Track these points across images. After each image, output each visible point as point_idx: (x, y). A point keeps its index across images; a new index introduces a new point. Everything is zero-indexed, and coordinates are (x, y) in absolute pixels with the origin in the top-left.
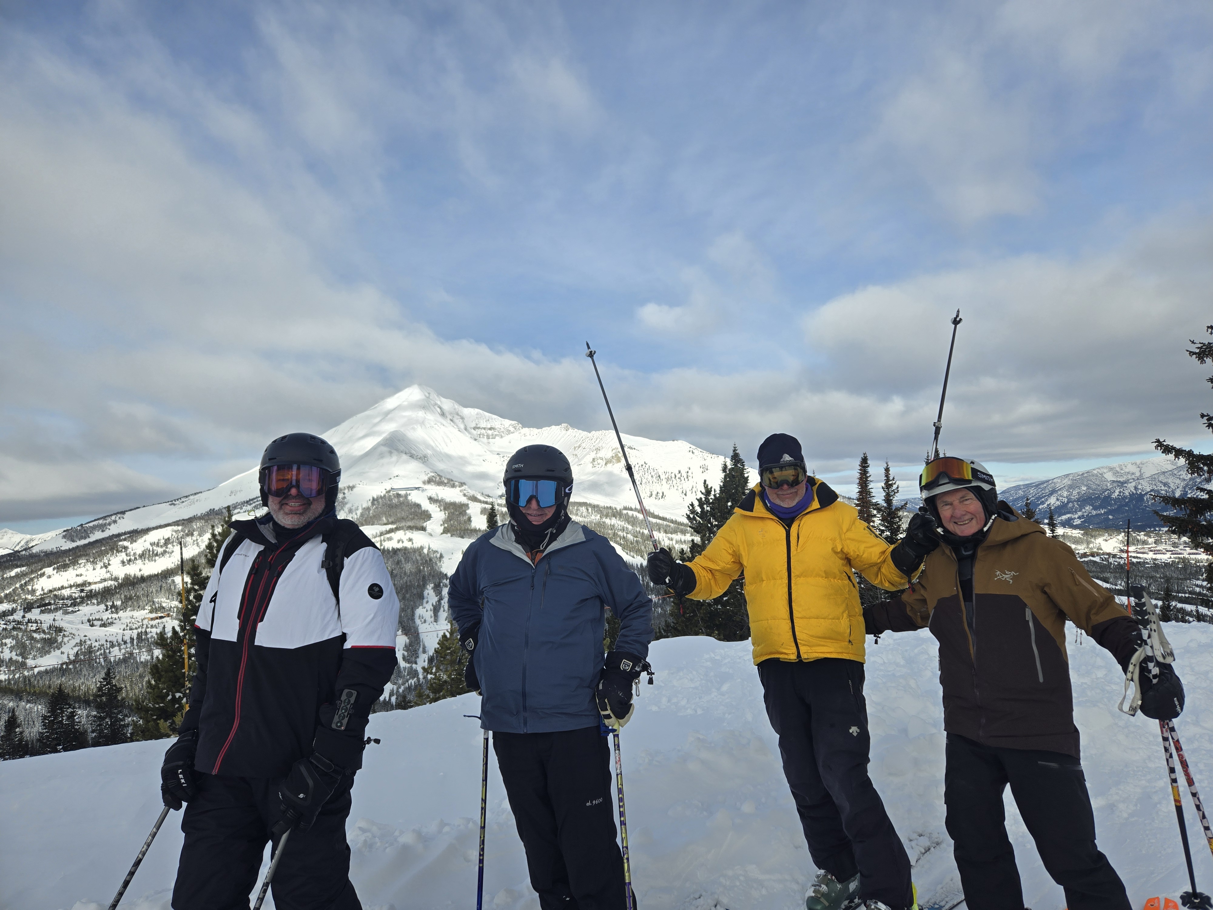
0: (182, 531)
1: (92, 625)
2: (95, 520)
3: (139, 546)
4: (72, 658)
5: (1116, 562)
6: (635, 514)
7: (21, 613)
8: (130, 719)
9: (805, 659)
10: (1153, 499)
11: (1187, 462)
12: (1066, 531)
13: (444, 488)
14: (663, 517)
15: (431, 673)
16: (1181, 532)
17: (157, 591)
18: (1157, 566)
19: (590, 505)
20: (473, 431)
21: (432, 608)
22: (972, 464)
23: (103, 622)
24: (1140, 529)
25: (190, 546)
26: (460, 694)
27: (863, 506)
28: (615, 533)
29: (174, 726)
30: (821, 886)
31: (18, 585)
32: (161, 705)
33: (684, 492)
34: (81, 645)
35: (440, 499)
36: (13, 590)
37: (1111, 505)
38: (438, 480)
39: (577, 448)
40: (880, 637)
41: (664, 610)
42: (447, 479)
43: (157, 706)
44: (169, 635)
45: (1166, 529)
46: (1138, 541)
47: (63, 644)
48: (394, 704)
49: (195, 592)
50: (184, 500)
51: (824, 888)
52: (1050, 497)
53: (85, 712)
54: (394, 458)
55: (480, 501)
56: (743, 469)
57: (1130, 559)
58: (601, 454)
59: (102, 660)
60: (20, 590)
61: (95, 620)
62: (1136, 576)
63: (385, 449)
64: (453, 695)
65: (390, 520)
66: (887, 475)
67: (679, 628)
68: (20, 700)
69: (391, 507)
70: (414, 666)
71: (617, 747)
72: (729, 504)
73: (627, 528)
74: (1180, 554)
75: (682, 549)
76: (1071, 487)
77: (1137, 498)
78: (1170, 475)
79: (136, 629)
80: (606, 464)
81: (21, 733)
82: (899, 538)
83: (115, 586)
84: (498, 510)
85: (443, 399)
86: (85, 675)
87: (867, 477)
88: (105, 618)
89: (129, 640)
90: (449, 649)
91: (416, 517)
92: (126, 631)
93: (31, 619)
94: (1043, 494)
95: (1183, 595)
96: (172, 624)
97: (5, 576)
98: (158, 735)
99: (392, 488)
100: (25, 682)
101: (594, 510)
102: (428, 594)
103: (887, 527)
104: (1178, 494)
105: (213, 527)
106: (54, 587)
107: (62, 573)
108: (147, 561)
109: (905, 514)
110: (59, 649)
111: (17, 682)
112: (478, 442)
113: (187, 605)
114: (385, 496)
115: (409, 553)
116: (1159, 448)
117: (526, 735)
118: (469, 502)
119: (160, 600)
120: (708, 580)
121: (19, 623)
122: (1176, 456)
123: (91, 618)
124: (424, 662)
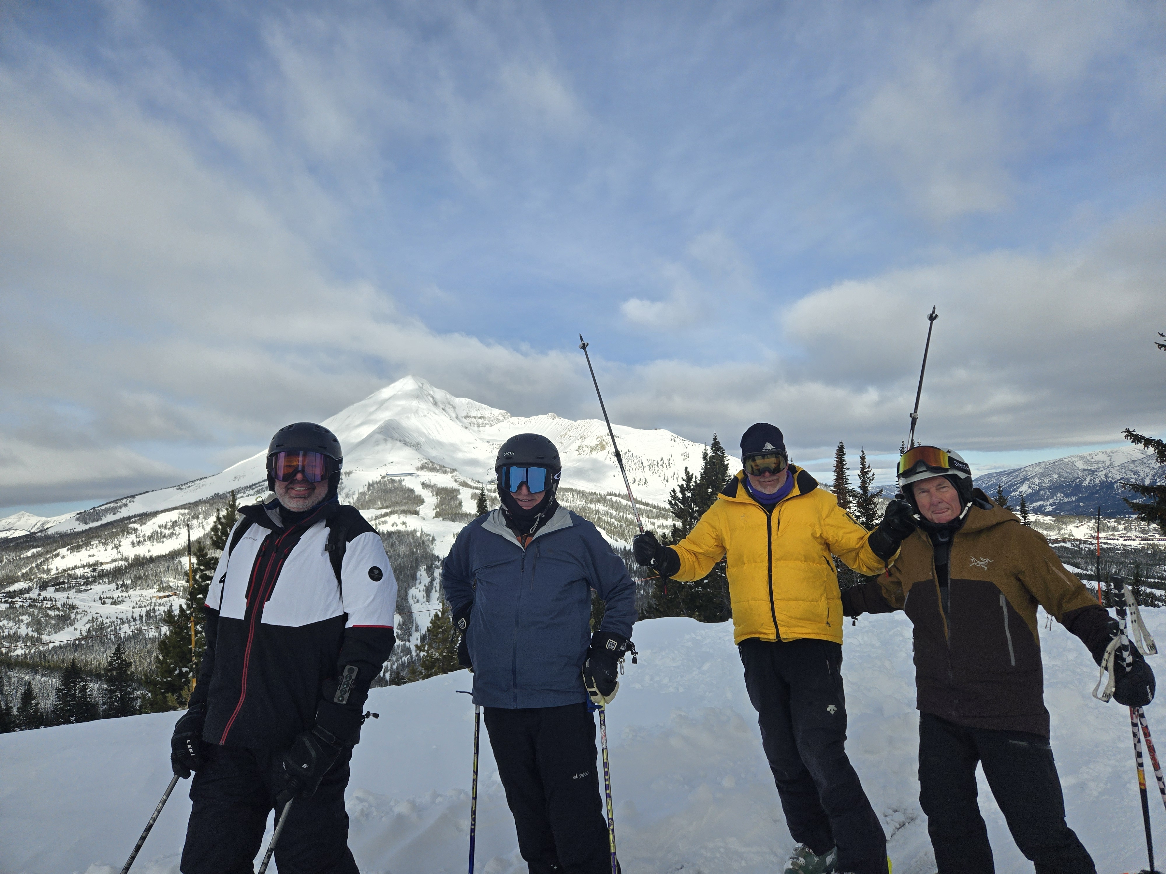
0: (189, 514)
1: (104, 603)
2: (107, 504)
3: (147, 528)
4: (85, 634)
5: (1087, 547)
6: (619, 499)
7: (37, 591)
8: (139, 692)
9: (784, 639)
10: (1123, 487)
11: (1156, 451)
12: (1038, 518)
13: (436, 474)
14: (646, 503)
15: (424, 651)
16: (1150, 519)
17: (164, 571)
18: (1126, 552)
19: (576, 491)
20: (464, 419)
21: (425, 588)
22: (948, 453)
23: (114, 601)
24: (1110, 516)
25: (195, 528)
26: (451, 671)
27: (839, 492)
28: (599, 517)
29: (181, 699)
30: (798, 859)
31: (34, 565)
32: (169, 679)
33: (666, 479)
34: (93, 621)
35: (432, 484)
36: (29, 569)
37: (1082, 492)
38: (430, 466)
39: (563, 437)
40: (857, 619)
41: (646, 592)
42: (439, 465)
43: (165, 680)
44: (177, 612)
45: (1136, 516)
46: (1108, 527)
47: (76, 621)
48: (388, 680)
49: (201, 572)
50: (190, 485)
51: (802, 861)
52: (1021, 485)
53: (96, 686)
54: (389, 445)
55: (470, 487)
56: (723, 457)
57: (1100, 545)
58: (586, 442)
59: (112, 636)
60: (36, 569)
61: (106, 598)
62: (1106, 562)
63: (380, 437)
64: (445, 672)
65: (385, 505)
66: (863, 463)
67: (661, 609)
68: (36, 673)
69: (386, 491)
70: (407, 643)
71: (603, 722)
72: (710, 490)
73: (611, 513)
74: (1149, 540)
75: (664, 533)
76: (1042, 475)
77: (1108, 486)
78: (1140, 463)
79: (145, 606)
80: (591, 451)
81: (37, 705)
82: (874, 524)
83: (126, 566)
84: (487, 495)
85: (435, 389)
86: (96, 650)
87: (844, 465)
88: (115, 596)
89: (139, 617)
90: (441, 628)
91: (410, 502)
92: (135, 609)
93: (46, 597)
94: (1015, 481)
95: (1153, 580)
96: (179, 602)
97: (22, 556)
98: (166, 708)
99: (386, 474)
100: (40, 656)
101: (580, 495)
102: (421, 576)
103: (862, 513)
104: (1147, 482)
105: (218, 510)
106: (68, 566)
107: (75, 554)
108: (155, 542)
109: (880, 500)
110: (72, 625)
111: (32, 656)
112: (469, 430)
113: (193, 585)
114: (380, 481)
115: (402, 536)
116: (1129, 437)
117: (516, 711)
118: (461, 488)
119: (167, 579)
120: (692, 563)
121: (35, 600)
122: (1146, 445)
123: (102, 596)
124: (417, 640)
